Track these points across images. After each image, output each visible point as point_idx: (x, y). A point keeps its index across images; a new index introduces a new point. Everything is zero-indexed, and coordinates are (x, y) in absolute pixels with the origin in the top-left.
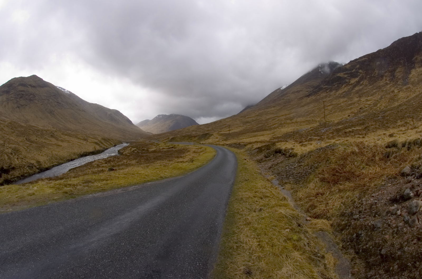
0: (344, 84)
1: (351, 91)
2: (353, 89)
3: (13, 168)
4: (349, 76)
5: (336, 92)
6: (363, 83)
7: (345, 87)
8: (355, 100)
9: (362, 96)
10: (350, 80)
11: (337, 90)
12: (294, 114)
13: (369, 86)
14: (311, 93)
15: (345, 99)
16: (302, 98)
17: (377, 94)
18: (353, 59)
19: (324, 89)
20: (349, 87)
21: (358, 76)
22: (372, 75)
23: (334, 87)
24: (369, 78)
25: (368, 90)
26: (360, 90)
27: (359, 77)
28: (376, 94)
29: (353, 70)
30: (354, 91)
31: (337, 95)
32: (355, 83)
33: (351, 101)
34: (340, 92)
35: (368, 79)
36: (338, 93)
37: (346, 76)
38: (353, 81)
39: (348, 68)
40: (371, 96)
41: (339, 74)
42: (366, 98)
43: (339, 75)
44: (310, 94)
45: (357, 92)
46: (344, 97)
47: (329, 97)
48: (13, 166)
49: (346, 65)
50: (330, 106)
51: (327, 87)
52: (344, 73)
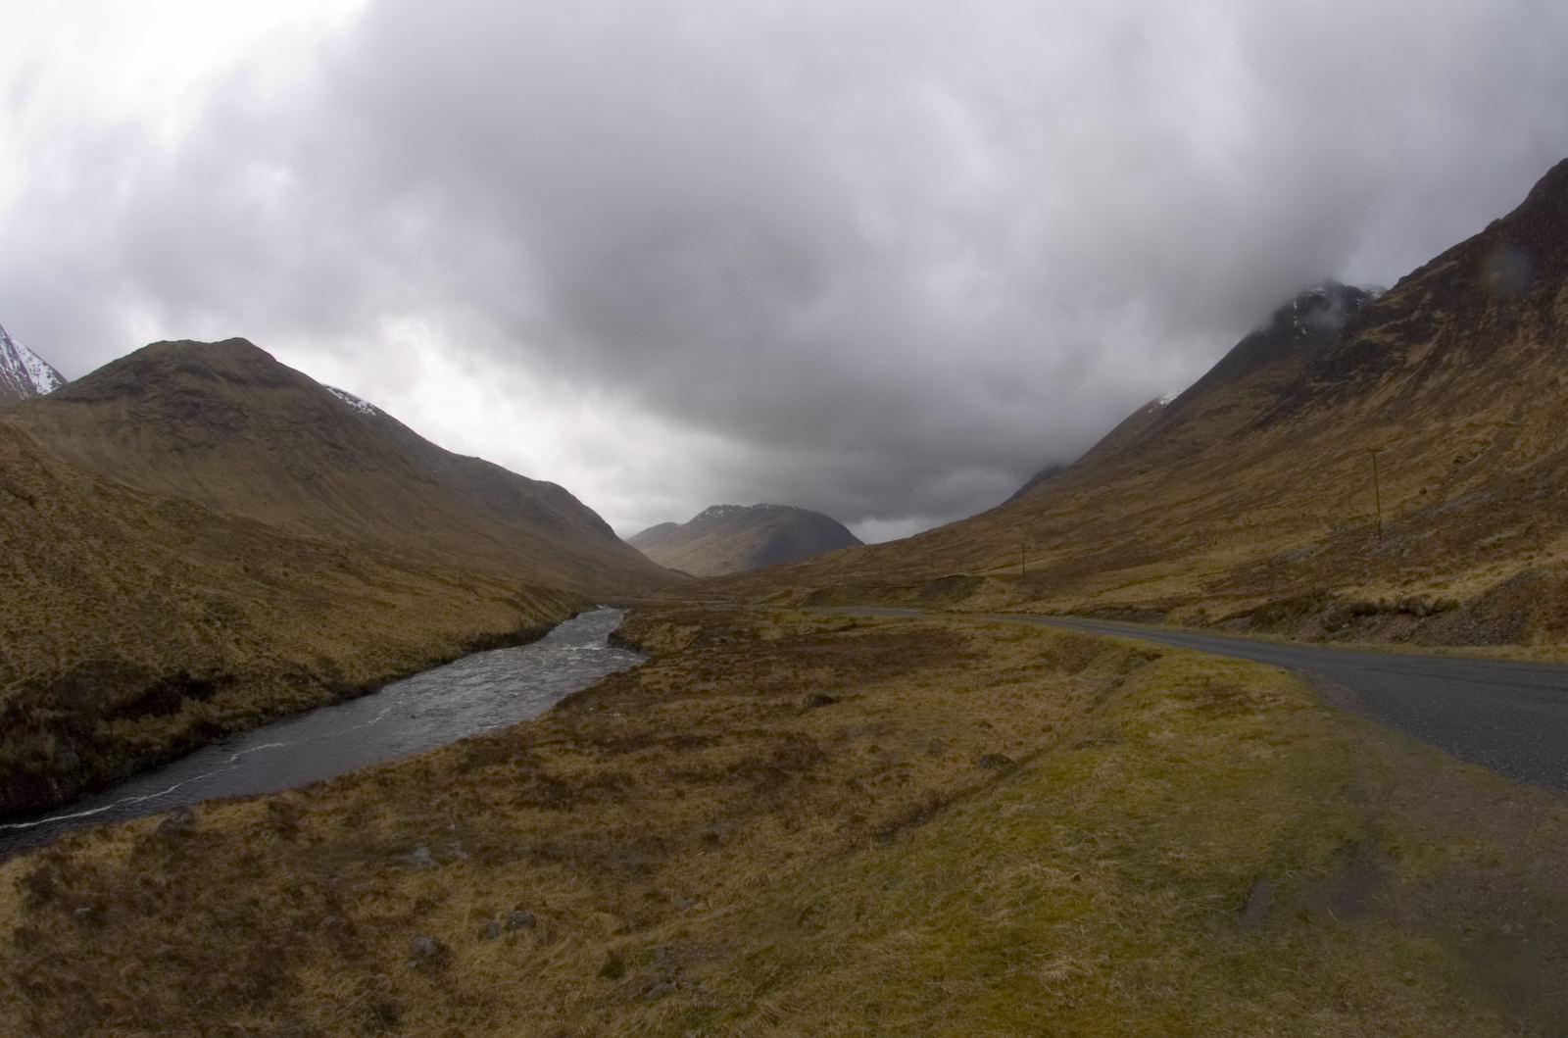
0: (1386, 370)
1: (1413, 395)
2: (1417, 388)
3: (229, 680)
4: (1399, 339)
5: (1361, 402)
6: (1450, 360)
7: (1390, 381)
8: (1430, 429)
9: (1454, 411)
10: (1406, 351)
11: (1363, 393)
12: (1221, 497)
13: (1472, 369)
14: (1273, 415)
15: (1396, 429)
16: (1241, 434)
17: (1502, 400)
18: (1407, 272)
19: (1317, 394)
20: (1404, 382)
21: (1430, 335)
22: (1478, 324)
23: (1352, 383)
24: (1468, 338)
25: (1469, 385)
26: (1443, 389)
27: (1435, 338)
28: (1499, 397)
29: (1412, 311)
30: (1422, 393)
31: (1364, 414)
32: (1424, 363)
33: (1418, 433)
34: (1375, 401)
35: (1466, 342)
36: (1366, 406)
37: (1390, 338)
38: (1417, 355)
39: (1396, 306)
40: (1482, 408)
41: (1367, 331)
42: (1467, 419)
43: (1364, 338)
44: (1268, 418)
45: (1433, 398)
46: (1389, 421)
47: (1339, 424)
48: (228, 669)
49: (1387, 295)
50: (1344, 457)
51: (1328, 387)
52: (1384, 326)
